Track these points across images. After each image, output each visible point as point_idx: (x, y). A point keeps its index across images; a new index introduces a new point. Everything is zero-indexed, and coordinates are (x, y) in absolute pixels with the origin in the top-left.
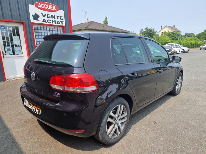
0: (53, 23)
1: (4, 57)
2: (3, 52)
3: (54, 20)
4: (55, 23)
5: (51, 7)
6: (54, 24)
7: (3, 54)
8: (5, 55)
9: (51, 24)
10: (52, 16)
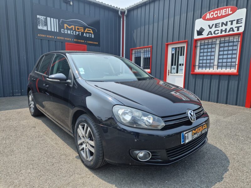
0: (221, 33)
1: (169, 75)
2: (169, 70)
3: (224, 28)
4: (226, 32)
5: (223, 12)
6: (223, 33)
7: (169, 72)
8: (170, 73)
9: (219, 34)
10: (223, 23)
